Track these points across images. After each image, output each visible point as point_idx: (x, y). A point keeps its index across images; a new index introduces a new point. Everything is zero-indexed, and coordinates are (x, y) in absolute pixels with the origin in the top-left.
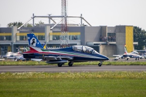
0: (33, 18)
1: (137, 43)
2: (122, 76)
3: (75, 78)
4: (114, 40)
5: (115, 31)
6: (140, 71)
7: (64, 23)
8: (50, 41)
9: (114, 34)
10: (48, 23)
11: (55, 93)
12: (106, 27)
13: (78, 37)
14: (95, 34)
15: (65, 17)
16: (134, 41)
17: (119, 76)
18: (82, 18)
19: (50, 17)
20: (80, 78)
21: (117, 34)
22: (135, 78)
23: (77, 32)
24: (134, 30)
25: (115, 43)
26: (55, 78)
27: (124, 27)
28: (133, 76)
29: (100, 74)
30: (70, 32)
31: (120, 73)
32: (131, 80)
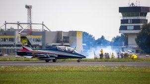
0: (5, 24)
1: (85, 44)
2: (74, 70)
3: (37, 71)
4: (68, 42)
5: (69, 35)
6: (87, 66)
7: (29, 28)
8: (18, 42)
9: (68, 37)
10: (17, 28)
11: (21, 83)
12: (62, 32)
13: (41, 39)
14: (54, 38)
15: (30, 24)
16: (83, 43)
17: (71, 70)
18: (43, 25)
19: (19, 24)
20: (41, 71)
21: (70, 37)
22: (83, 71)
23: (40, 35)
24: (83, 35)
25: (68, 44)
26: (22, 71)
27: (76, 32)
28: (82, 69)
29: (57, 68)
30: (34, 35)
31: (72, 68)
32: (80, 73)
